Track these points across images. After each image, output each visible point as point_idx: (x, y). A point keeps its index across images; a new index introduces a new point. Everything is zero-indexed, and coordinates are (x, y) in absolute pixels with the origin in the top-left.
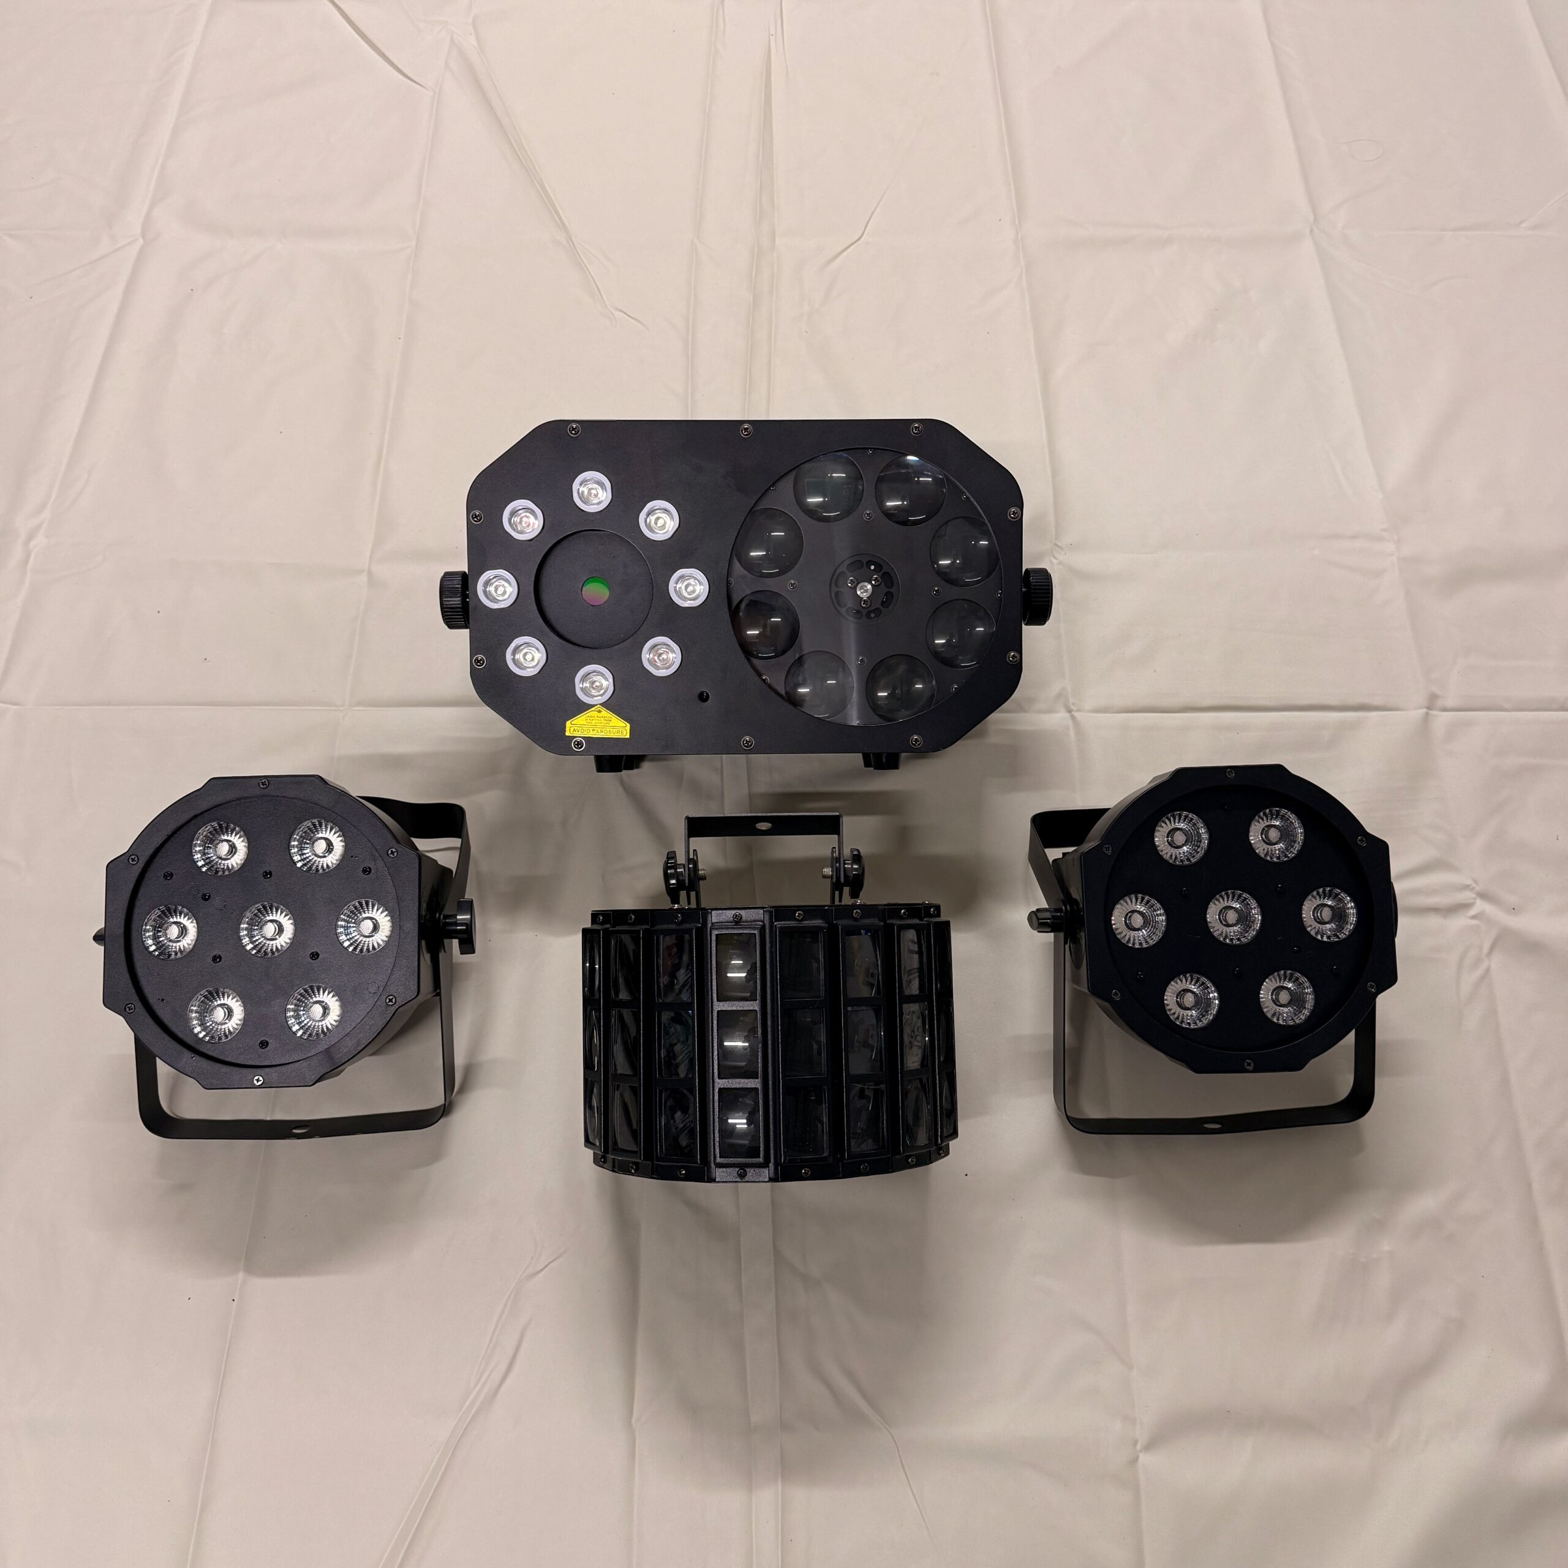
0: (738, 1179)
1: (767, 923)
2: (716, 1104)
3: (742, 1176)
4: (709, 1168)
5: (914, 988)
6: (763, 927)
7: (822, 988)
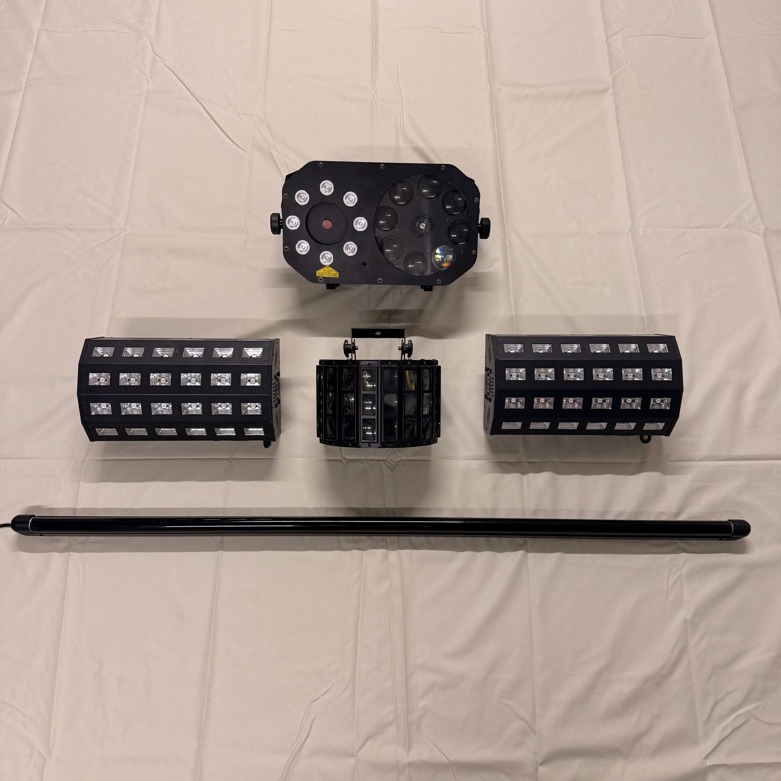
0: (368, 447)
1: (379, 365)
2: (362, 423)
3: (369, 446)
4: (359, 443)
5: (427, 389)
6: (378, 367)
7: (397, 387)
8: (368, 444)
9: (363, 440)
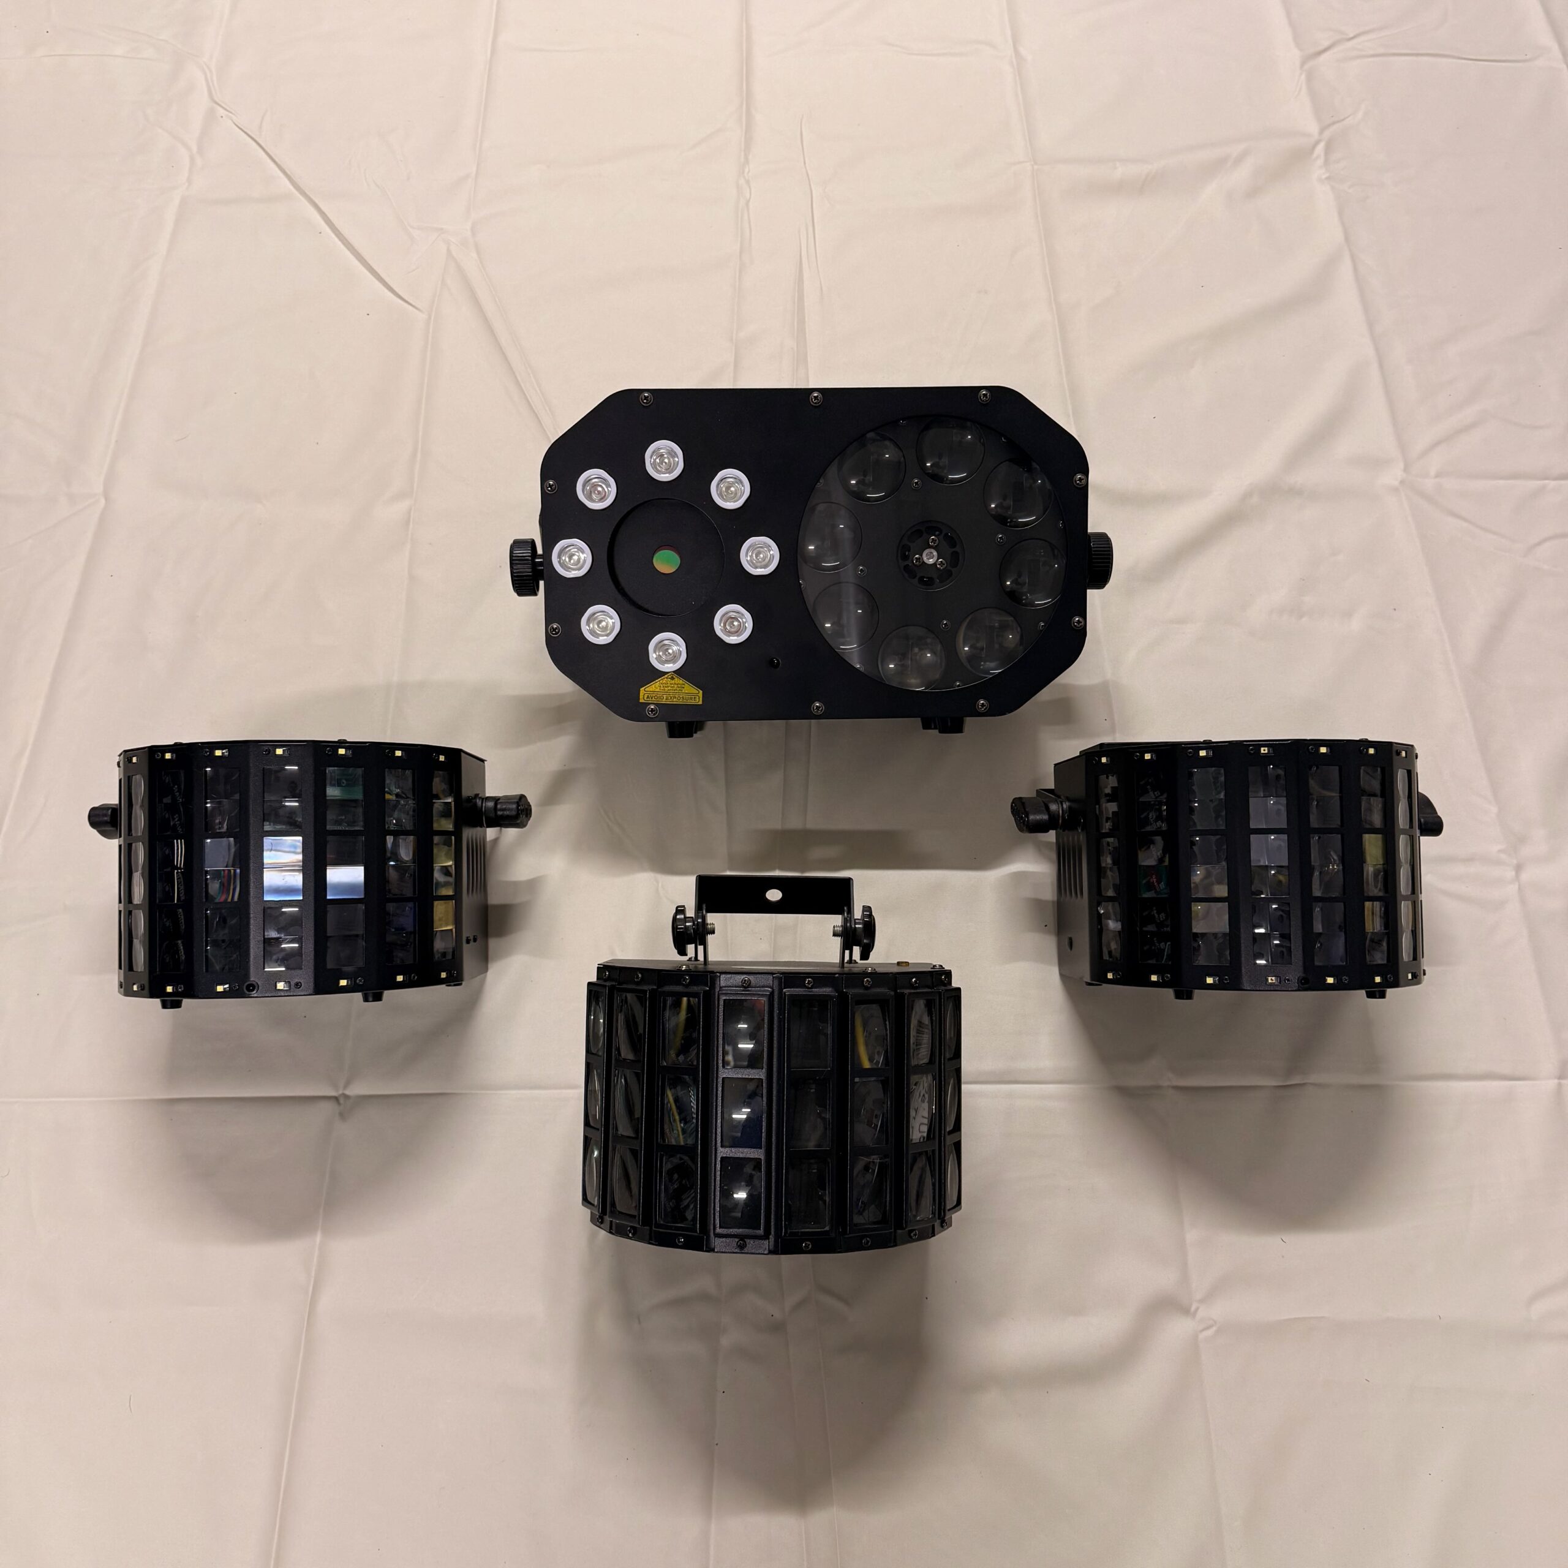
0: (737, 1250)
1: (776, 990)
2: (718, 1173)
3: (742, 1247)
4: (708, 1237)
5: (923, 1058)
6: (772, 993)
7: (829, 1058)
8: (737, 1240)
9: (720, 1227)
